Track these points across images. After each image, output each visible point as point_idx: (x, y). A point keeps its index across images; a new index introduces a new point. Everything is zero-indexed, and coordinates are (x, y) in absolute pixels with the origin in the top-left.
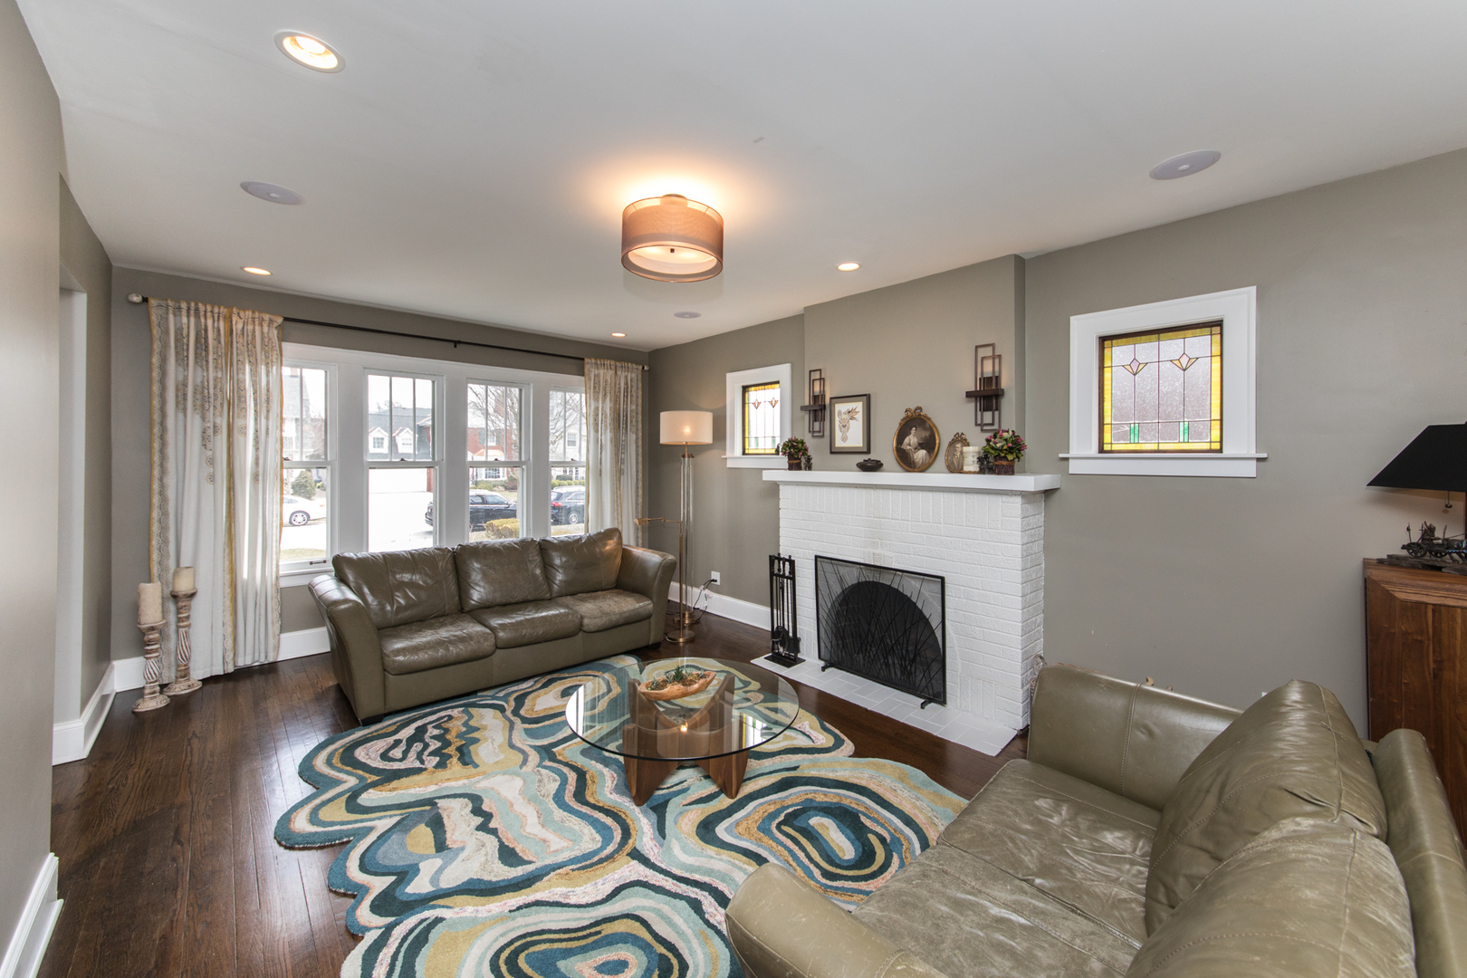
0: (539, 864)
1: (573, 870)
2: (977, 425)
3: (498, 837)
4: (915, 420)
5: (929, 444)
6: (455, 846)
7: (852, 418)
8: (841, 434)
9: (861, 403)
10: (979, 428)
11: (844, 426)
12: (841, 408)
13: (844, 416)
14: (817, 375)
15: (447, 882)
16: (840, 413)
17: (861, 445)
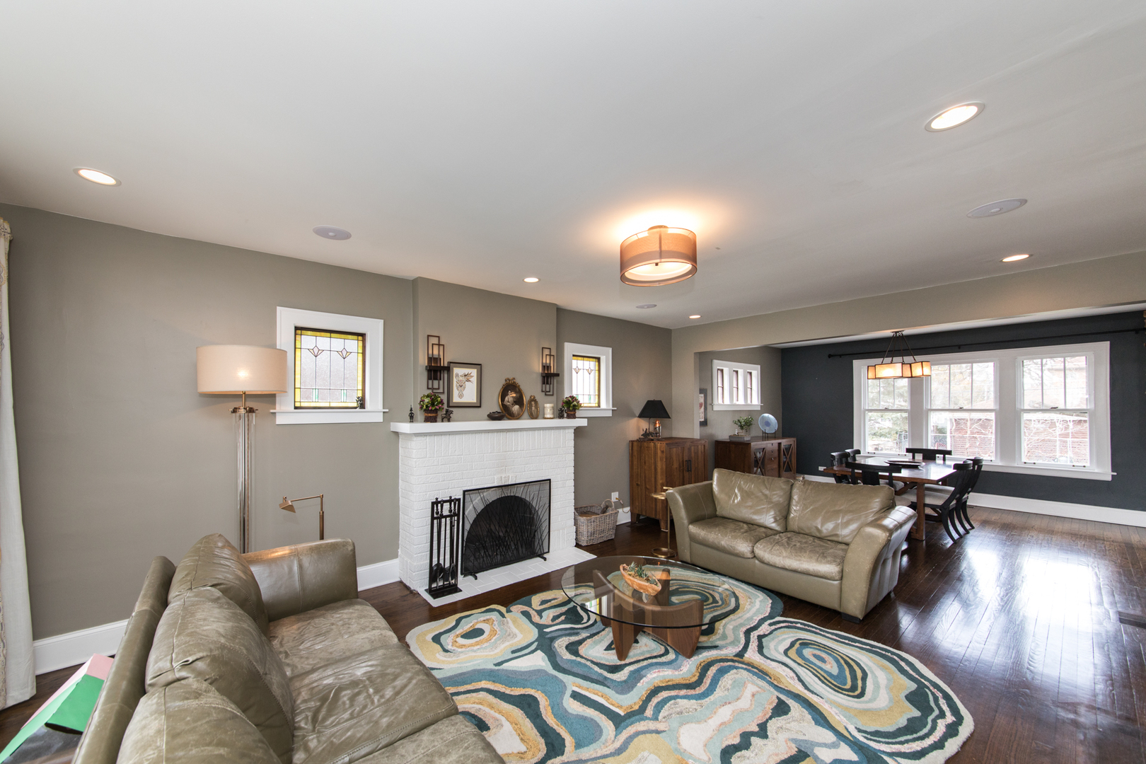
0: (777, 693)
1: (770, 678)
2: (542, 391)
3: (767, 721)
4: (510, 386)
5: (519, 401)
6: (794, 746)
7: (468, 380)
8: (458, 392)
9: (476, 370)
10: (544, 393)
11: (461, 386)
12: (458, 371)
13: (461, 378)
14: (435, 341)
15: (829, 737)
16: (457, 375)
17: (475, 401)
